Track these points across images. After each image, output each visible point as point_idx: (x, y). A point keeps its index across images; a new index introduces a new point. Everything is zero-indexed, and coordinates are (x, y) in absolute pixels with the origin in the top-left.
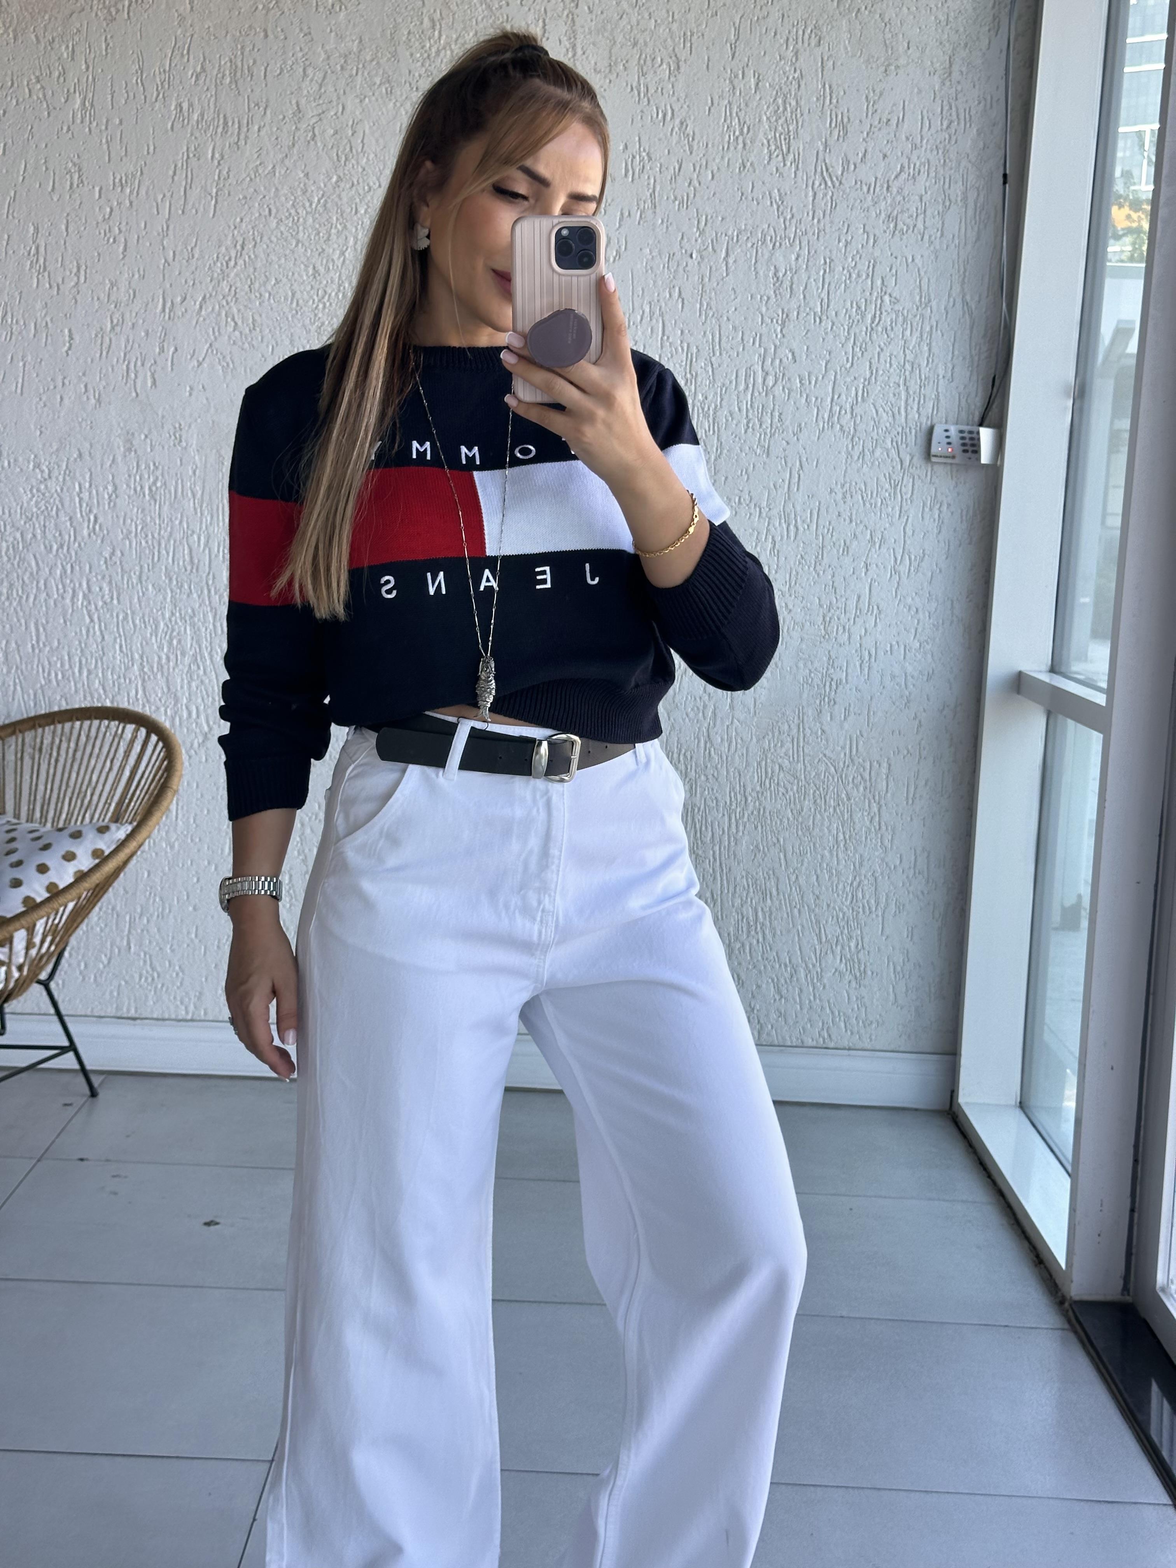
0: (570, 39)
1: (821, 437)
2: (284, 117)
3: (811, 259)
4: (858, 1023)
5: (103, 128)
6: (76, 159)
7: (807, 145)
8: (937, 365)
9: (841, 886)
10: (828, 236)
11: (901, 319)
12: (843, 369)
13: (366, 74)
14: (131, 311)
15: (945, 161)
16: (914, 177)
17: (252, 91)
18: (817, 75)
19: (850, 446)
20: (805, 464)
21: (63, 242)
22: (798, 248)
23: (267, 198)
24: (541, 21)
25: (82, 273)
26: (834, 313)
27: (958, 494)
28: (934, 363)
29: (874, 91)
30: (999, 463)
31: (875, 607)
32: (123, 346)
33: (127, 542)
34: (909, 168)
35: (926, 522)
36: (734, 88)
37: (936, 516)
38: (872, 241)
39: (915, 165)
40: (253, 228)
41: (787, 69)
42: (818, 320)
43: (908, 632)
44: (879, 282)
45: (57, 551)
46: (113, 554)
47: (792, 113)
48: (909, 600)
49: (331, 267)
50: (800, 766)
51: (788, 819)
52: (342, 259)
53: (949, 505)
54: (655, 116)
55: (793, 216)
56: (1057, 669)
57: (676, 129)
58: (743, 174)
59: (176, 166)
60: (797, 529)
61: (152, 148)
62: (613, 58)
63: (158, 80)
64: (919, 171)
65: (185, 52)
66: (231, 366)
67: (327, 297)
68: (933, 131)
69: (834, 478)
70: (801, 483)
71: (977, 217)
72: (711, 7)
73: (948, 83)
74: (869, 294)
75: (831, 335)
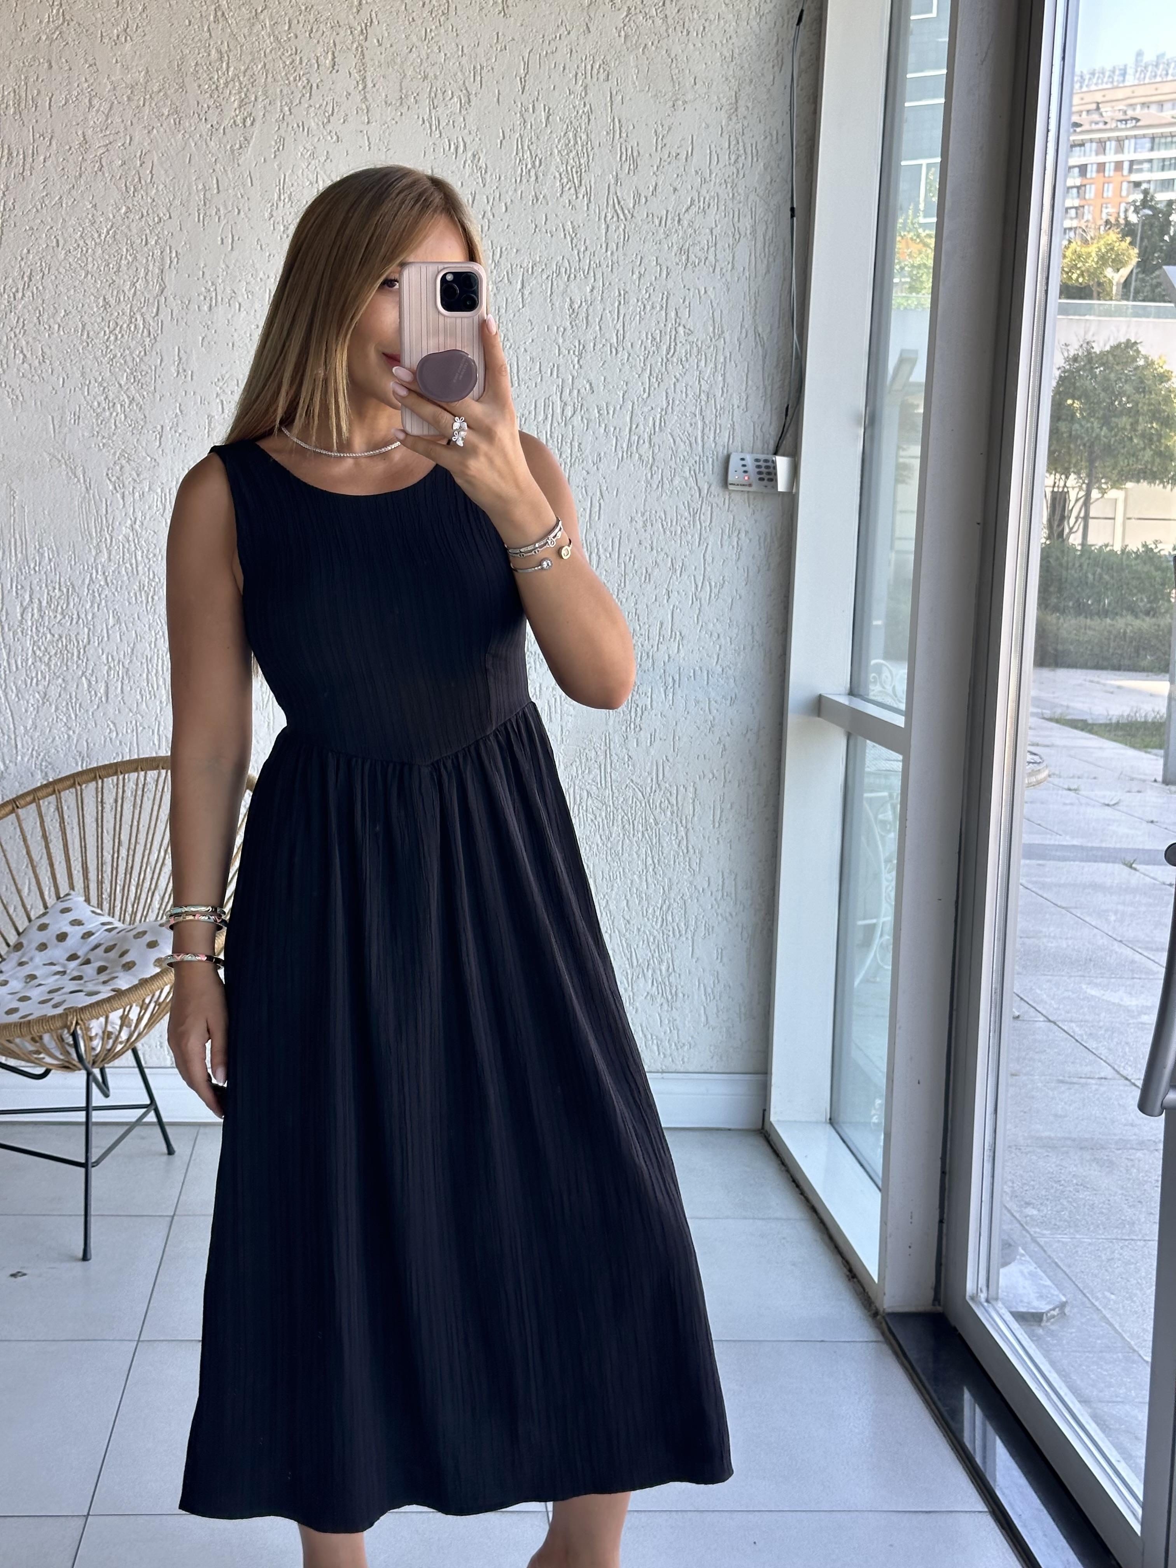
0: (360, 71)
1: (620, 466)
2: (70, 148)
3: (606, 291)
4: (671, 1046)
7: (598, 179)
8: (731, 396)
9: (650, 911)
10: (621, 268)
11: (695, 350)
12: (640, 399)
13: (153, 105)
15: (733, 195)
16: (704, 210)
17: (37, 121)
18: (606, 110)
19: (649, 475)
20: (605, 493)
22: (592, 280)
23: (55, 229)
24: (330, 54)
26: (630, 344)
27: (756, 521)
28: (729, 393)
29: (663, 126)
30: (794, 491)
31: (678, 633)
34: (699, 201)
35: (725, 548)
36: (525, 122)
37: (735, 544)
38: (665, 273)
39: (705, 198)
40: (40, 259)
41: (577, 103)
42: (614, 351)
43: (709, 656)
44: (673, 314)
47: (582, 146)
48: (711, 626)
49: (122, 299)
50: (608, 792)
51: (598, 845)
52: (133, 290)
53: (747, 532)
54: (447, 149)
55: (586, 248)
56: (855, 692)
57: (469, 161)
58: (536, 207)
60: (600, 558)
62: (404, 91)
64: (709, 205)
66: (21, 399)
67: (118, 328)
68: (721, 165)
69: (635, 506)
70: (602, 512)
71: (767, 250)
72: (500, 41)
73: (734, 118)
74: (663, 325)
75: (627, 366)
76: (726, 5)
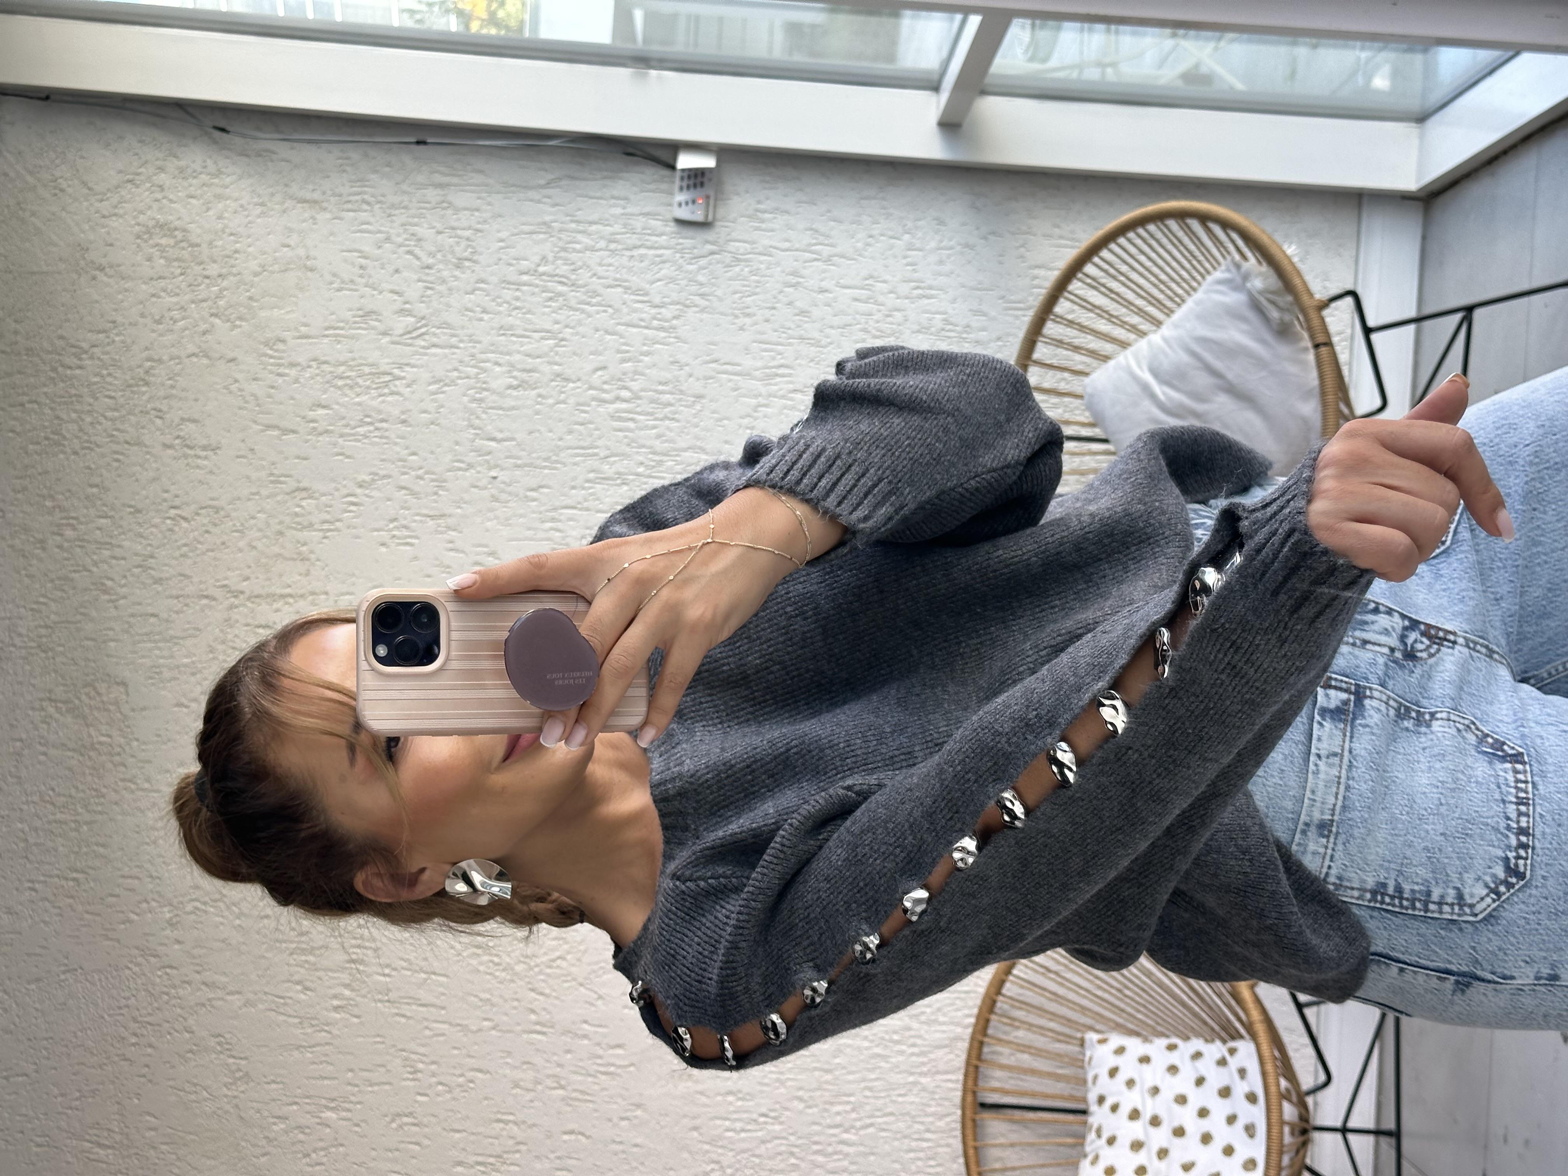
1: (685, 340)
3: (501, 349)
5: (356, 1089)
6: (388, 1119)
7: (385, 354)
8: (613, 216)
10: (477, 332)
11: (563, 254)
12: (614, 316)
14: (545, 1068)
15: (403, 208)
16: (420, 240)
18: (315, 343)
19: (694, 309)
20: (714, 356)
21: (472, 1138)
22: (487, 364)
25: (505, 1117)
26: (557, 326)
27: (747, 192)
28: (610, 218)
29: (331, 283)
30: (714, 148)
31: (867, 282)
32: (580, 1078)
33: (789, 1083)
34: (408, 246)
35: (775, 226)
36: (327, 431)
37: (770, 215)
38: (482, 285)
39: (406, 240)
41: (308, 375)
42: (563, 343)
43: (892, 247)
44: (525, 278)
45: (798, 1158)
46: (800, 1099)
47: (352, 370)
48: (859, 245)
53: (759, 202)
54: (353, 514)
55: (456, 369)
56: (935, 84)
57: (367, 492)
58: (413, 422)
59: (397, 1014)
60: (781, 366)
61: (378, 1039)
62: (295, 556)
63: (309, 1030)
65: (282, 1001)
68: (372, 220)
69: (728, 326)
71: (459, 173)
72: (245, 454)
73: (325, 205)
74: (537, 290)
75: (581, 329)
76: (208, 209)
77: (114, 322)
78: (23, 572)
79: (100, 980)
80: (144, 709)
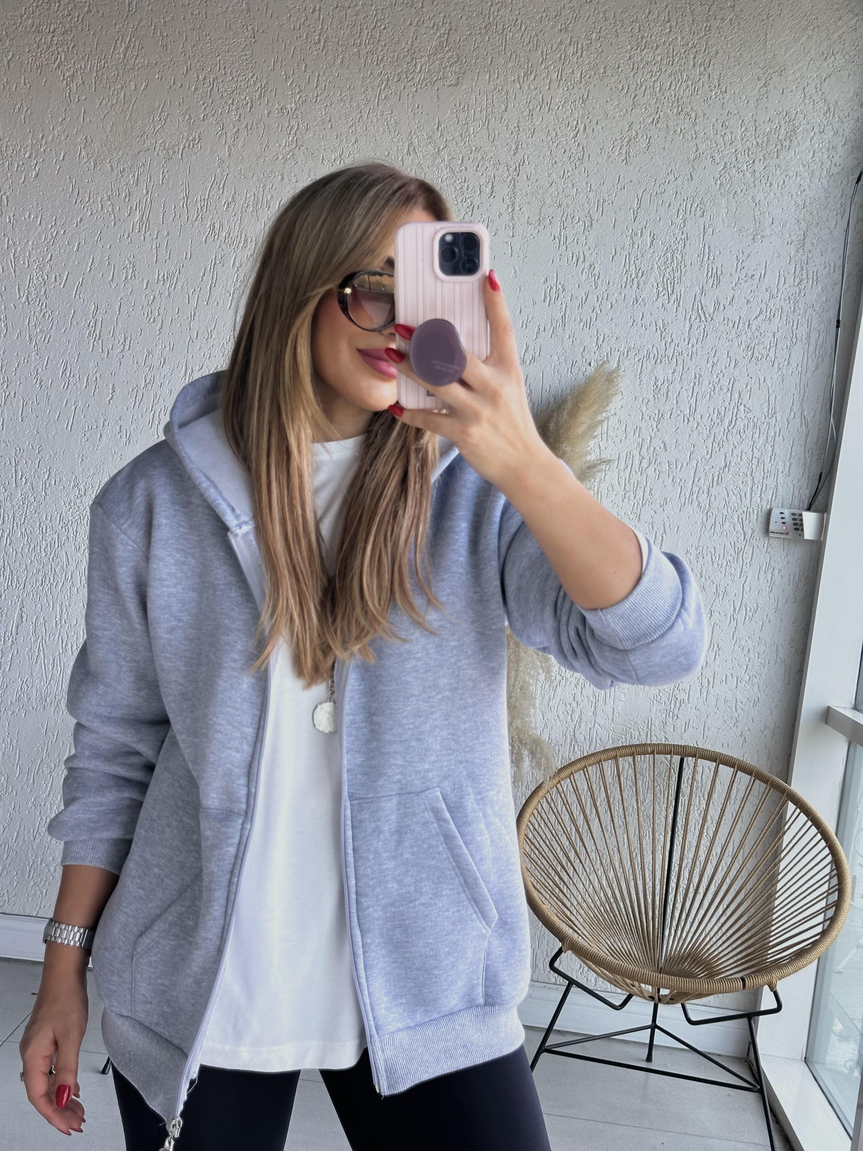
0: (511, 198)
1: (682, 510)
3: (685, 374)
5: (155, 237)
6: (131, 259)
7: (688, 289)
8: (777, 463)
10: (699, 358)
11: (751, 424)
12: (703, 459)
15: (795, 309)
16: (770, 320)
17: (268, 218)
18: (699, 238)
19: (705, 518)
20: (668, 530)
21: (115, 319)
22: (675, 365)
24: (490, 184)
25: (128, 343)
26: (699, 416)
27: (788, 563)
28: (776, 460)
29: (743, 253)
30: (822, 539)
31: (716, 645)
34: (767, 312)
35: (761, 581)
36: (633, 243)
37: (769, 579)
38: (733, 364)
39: (771, 310)
41: (677, 232)
42: (686, 420)
43: (740, 667)
44: (737, 396)
47: (677, 265)
48: (743, 643)
53: (780, 570)
54: (571, 259)
55: (672, 341)
56: (859, 707)
57: (586, 270)
58: (636, 306)
59: (205, 269)
61: (189, 255)
62: (542, 215)
63: (199, 205)
64: (774, 315)
65: (221, 186)
68: (787, 286)
69: (691, 542)
70: (663, 543)
71: (817, 352)
72: (621, 181)
73: (801, 251)
74: (728, 403)
75: (696, 433)
76: (804, 166)
77: (726, 92)
78: (544, 15)
79: (246, 55)
80: (438, 98)
